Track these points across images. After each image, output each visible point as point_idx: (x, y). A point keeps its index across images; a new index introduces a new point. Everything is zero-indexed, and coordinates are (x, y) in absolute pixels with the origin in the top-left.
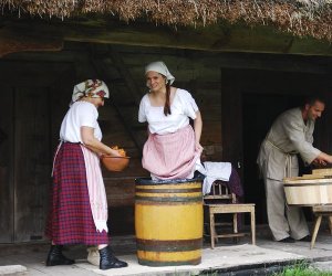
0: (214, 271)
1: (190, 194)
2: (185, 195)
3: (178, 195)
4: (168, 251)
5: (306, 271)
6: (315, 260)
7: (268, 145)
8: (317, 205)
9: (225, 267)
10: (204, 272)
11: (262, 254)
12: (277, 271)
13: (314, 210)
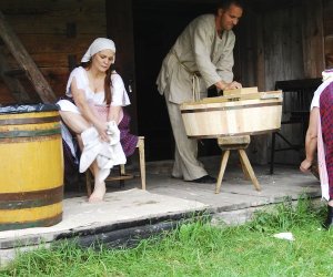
0: (77, 234)
1: (38, 126)
2: (32, 127)
3: (21, 127)
4: (9, 208)
5: (208, 226)
6: (219, 210)
7: (171, 61)
8: (223, 136)
9: (93, 227)
10: (61, 237)
11: (152, 202)
12: (168, 228)
13: (220, 143)
